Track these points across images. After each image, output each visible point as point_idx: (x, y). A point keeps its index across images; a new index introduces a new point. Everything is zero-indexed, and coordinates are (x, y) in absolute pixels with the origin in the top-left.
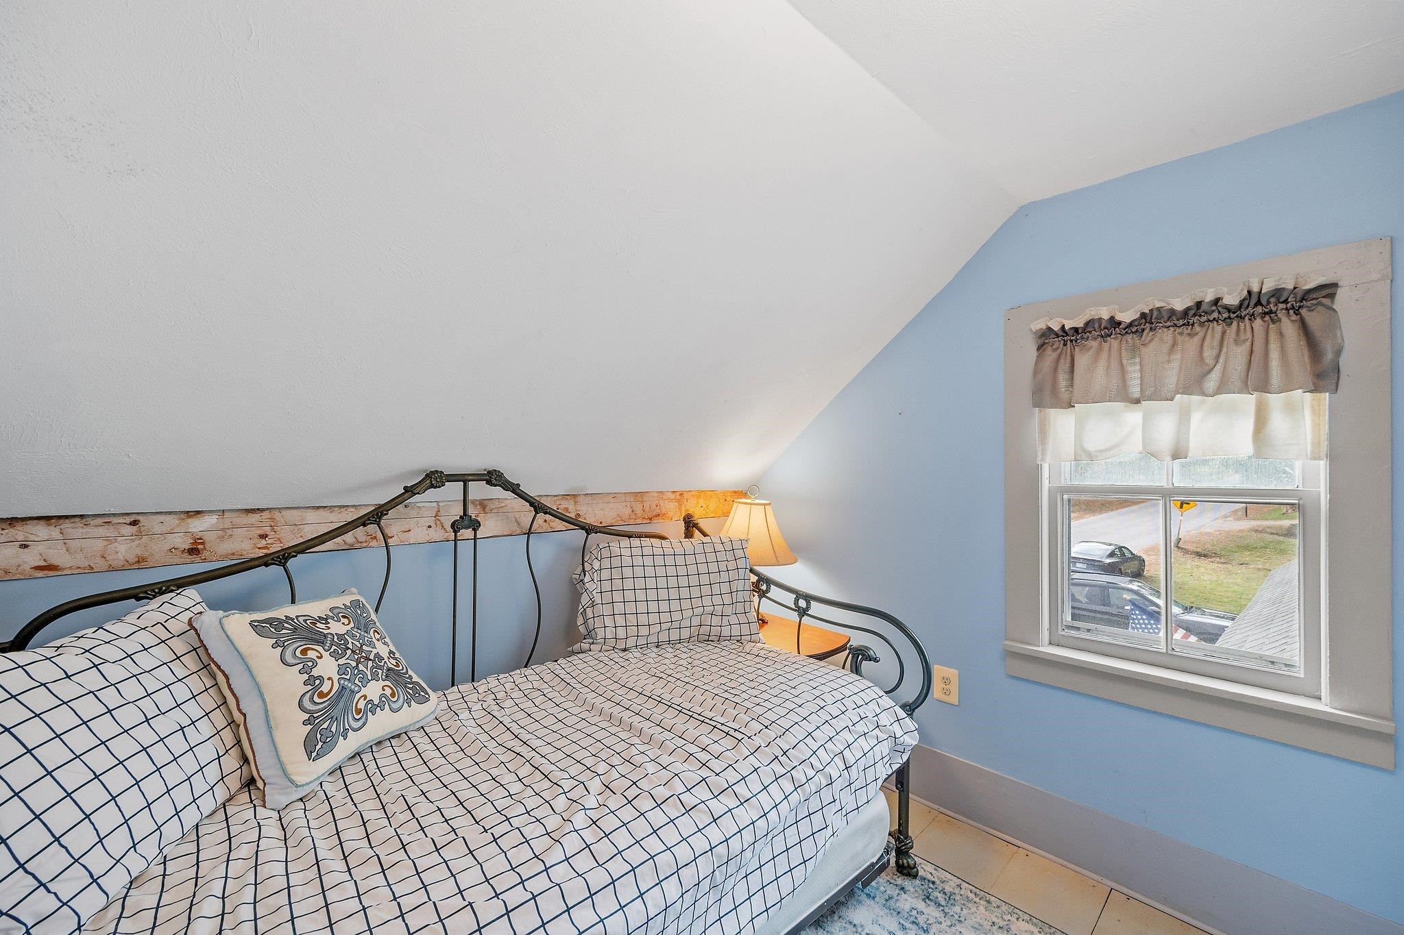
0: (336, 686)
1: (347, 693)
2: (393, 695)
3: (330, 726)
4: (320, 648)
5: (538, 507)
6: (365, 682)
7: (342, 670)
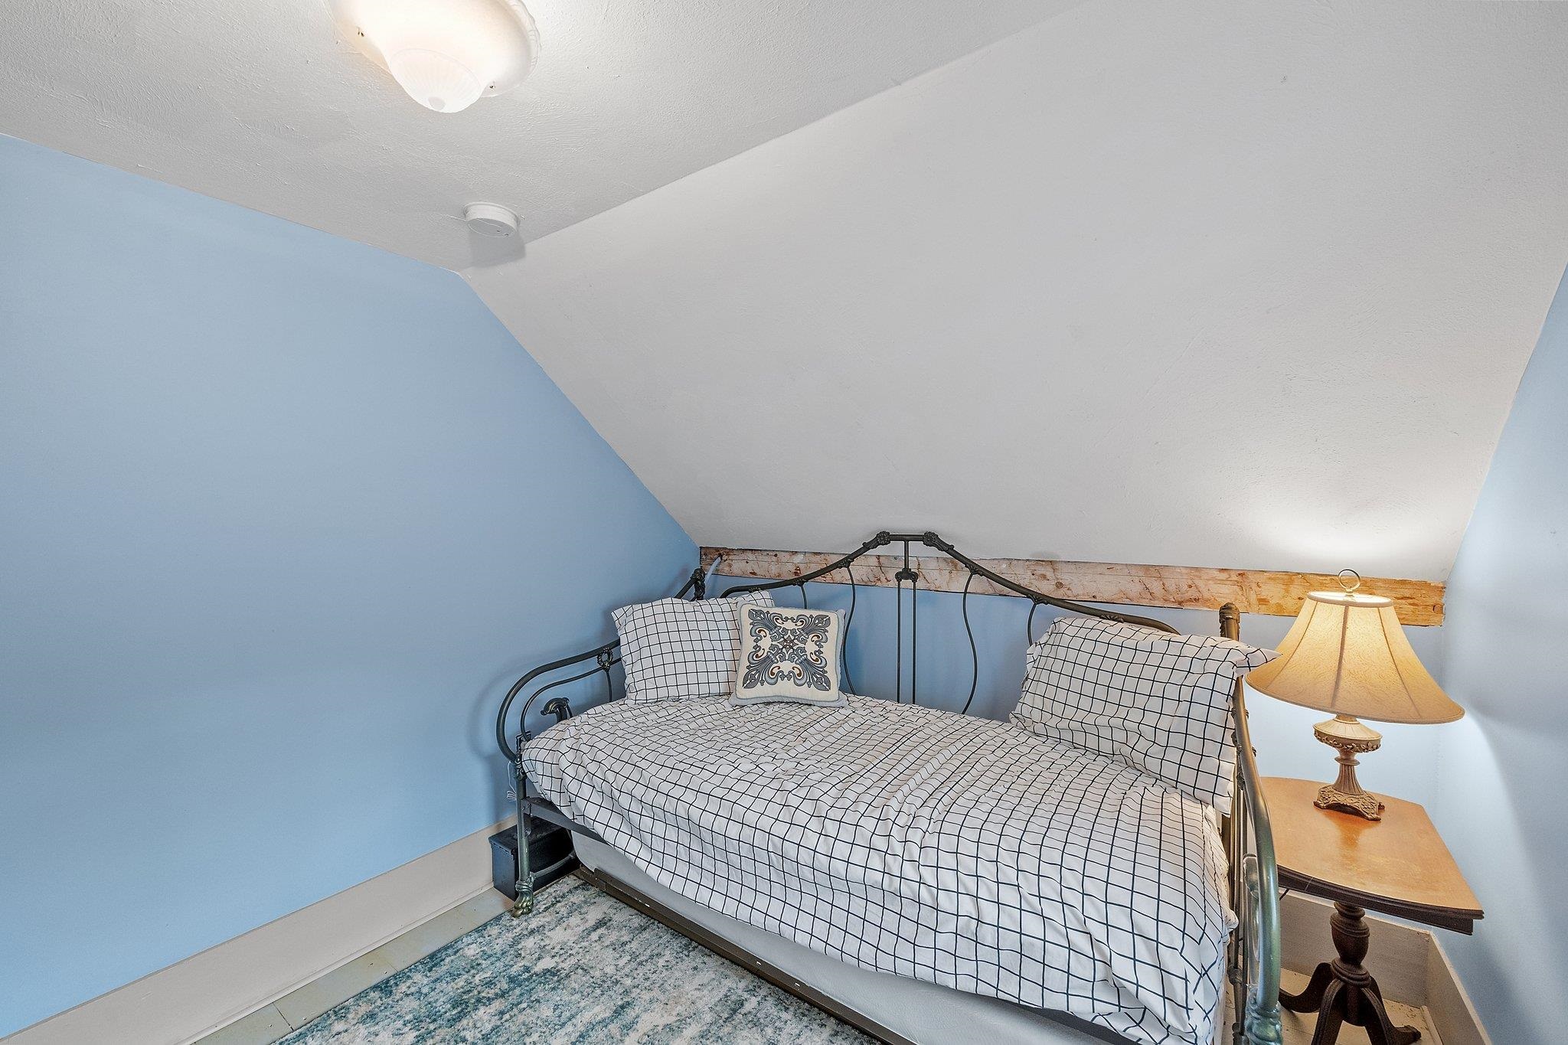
0: (765, 654)
1: (769, 661)
2: (799, 675)
3: (755, 674)
4: (768, 632)
5: (975, 569)
6: (783, 659)
7: (772, 647)
